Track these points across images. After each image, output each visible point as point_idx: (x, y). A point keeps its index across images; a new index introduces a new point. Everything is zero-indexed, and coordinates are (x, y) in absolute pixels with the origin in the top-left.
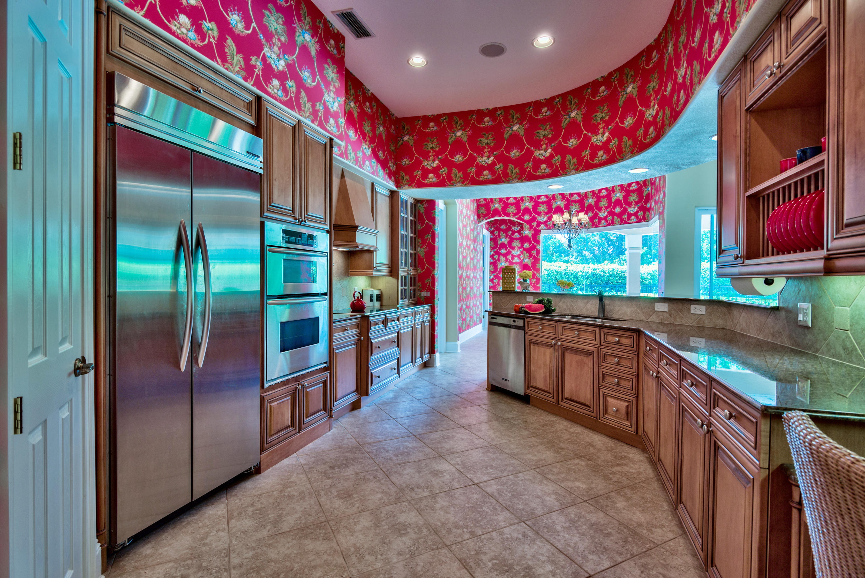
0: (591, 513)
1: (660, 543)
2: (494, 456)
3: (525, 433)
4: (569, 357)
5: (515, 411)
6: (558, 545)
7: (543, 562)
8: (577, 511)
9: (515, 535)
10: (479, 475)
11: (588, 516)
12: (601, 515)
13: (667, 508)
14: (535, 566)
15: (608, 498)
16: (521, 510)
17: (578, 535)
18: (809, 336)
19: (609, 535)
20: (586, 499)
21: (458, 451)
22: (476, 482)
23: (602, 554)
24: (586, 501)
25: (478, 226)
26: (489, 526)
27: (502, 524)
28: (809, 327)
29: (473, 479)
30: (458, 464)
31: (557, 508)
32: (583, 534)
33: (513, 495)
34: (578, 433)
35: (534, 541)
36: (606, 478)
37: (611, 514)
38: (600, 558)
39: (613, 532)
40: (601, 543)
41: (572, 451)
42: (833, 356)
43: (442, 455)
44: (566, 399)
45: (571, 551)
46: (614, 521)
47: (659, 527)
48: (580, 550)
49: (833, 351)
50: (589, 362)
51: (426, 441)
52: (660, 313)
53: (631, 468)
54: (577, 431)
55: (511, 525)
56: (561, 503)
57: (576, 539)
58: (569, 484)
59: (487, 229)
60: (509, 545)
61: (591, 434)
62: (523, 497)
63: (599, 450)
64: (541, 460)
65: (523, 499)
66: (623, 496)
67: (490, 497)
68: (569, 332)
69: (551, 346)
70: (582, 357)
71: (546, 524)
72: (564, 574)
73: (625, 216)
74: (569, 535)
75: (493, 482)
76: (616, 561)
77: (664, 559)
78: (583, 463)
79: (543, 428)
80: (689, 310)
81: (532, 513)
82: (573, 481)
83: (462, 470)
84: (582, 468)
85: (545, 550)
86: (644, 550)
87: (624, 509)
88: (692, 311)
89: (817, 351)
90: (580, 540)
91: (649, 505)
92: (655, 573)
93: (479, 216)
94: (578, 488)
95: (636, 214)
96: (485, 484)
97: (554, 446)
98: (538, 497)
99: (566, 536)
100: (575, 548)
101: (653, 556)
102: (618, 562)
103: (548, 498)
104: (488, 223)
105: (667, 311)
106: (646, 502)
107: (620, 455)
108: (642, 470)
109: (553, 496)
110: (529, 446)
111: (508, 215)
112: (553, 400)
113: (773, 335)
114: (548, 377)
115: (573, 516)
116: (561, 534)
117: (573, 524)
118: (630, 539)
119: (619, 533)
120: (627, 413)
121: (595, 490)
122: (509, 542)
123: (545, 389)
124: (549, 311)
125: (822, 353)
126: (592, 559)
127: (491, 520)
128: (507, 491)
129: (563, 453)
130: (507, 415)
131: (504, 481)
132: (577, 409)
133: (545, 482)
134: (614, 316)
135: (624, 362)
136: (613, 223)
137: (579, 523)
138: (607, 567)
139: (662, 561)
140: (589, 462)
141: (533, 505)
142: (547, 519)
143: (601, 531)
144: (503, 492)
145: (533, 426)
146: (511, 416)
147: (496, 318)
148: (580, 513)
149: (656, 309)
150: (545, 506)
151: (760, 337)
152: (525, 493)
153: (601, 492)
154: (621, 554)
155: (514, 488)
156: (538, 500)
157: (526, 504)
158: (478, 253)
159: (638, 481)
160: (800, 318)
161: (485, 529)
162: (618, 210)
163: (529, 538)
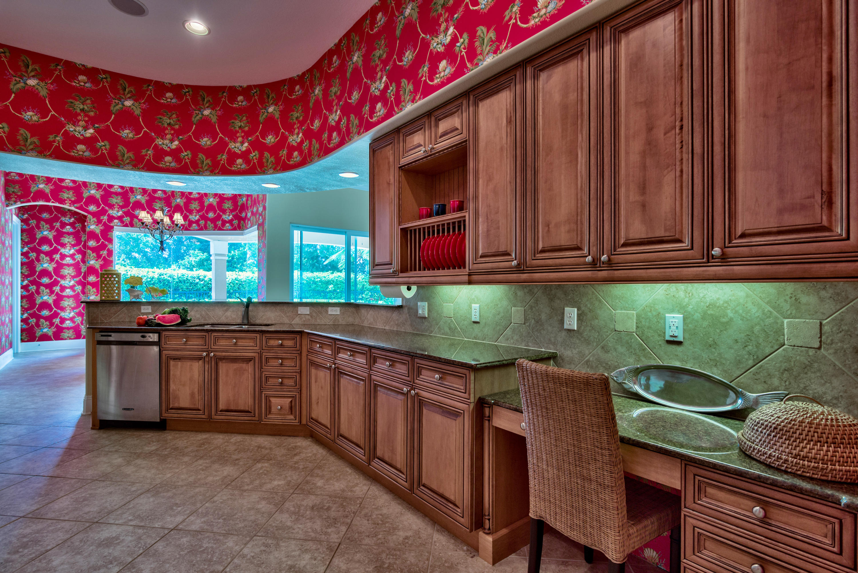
0: (304, 499)
1: (363, 496)
2: (170, 494)
3: (186, 459)
4: (223, 367)
5: (153, 441)
6: (299, 536)
7: (299, 556)
8: (293, 503)
9: (257, 550)
10: (169, 519)
11: (304, 503)
12: (313, 497)
13: (350, 471)
14: (296, 563)
15: (307, 482)
16: (243, 528)
17: (308, 521)
18: (426, 323)
19: (329, 509)
20: (291, 491)
21: (116, 507)
22: (171, 526)
23: (335, 524)
24: (293, 493)
25: (7, 210)
26: (225, 558)
27: (237, 548)
28: (426, 318)
29: (166, 526)
30: (131, 520)
31: (275, 510)
32: (311, 518)
33: (224, 519)
34: (241, 441)
35: (278, 545)
36: (295, 469)
37: (319, 493)
38: (336, 527)
39: (331, 505)
40: (329, 517)
41: (248, 458)
42: (443, 334)
43: (96, 520)
44: (221, 411)
45: (313, 535)
46: (324, 497)
47: (356, 486)
48: (319, 530)
49: (442, 331)
50: (249, 368)
51: (51, 515)
52: (302, 316)
53: (306, 453)
54: (239, 440)
55: (246, 544)
56: (274, 505)
57: (309, 524)
58: (269, 486)
59: (17, 216)
60: (259, 561)
61: (253, 438)
62: (237, 516)
63: (271, 449)
64: (226, 477)
65: (237, 518)
66: (317, 476)
67: (202, 533)
68: (224, 341)
69: (200, 358)
70: (241, 364)
71: (276, 527)
72: (322, 554)
73: (219, 223)
74: (301, 524)
75: (192, 518)
76: (348, 523)
77: (373, 505)
78: (266, 465)
79: (201, 449)
80: (327, 311)
81: (256, 524)
82: (270, 483)
83: (142, 524)
84: (268, 469)
85: (293, 547)
86: (358, 505)
87: (325, 485)
88: (330, 313)
89: (432, 332)
90: (313, 523)
91: (338, 474)
92: (375, 516)
93: (8, 197)
94: (279, 485)
95: (230, 222)
96: (185, 524)
97: (227, 460)
98: (250, 509)
99: (300, 526)
100: (314, 531)
101: (366, 506)
102: (349, 523)
103: (260, 506)
104: (19, 208)
105: (308, 313)
106: (335, 473)
107: (290, 447)
108: (315, 452)
109: (264, 503)
110: (203, 470)
111: (62, 201)
112: (203, 416)
113: (398, 325)
114: (197, 393)
115: (293, 509)
116: (295, 527)
117: (298, 515)
118: (344, 504)
119: (335, 504)
120: (291, 408)
121: (293, 481)
122: (258, 559)
123: (192, 406)
124: (184, 321)
125: (436, 333)
126: (332, 531)
127: (222, 552)
128: (215, 519)
129: (241, 463)
130: (147, 449)
131: (204, 511)
132: (235, 418)
133: (247, 494)
134: (258, 322)
135: (287, 363)
136: (206, 228)
137: (302, 511)
138: (345, 530)
139: (373, 507)
140: (271, 462)
141: (252, 518)
142: (274, 523)
143: (322, 508)
144: (212, 522)
145: (190, 449)
146: (154, 448)
147: (110, 336)
148: (297, 504)
149: (299, 313)
150: (263, 513)
151: (387, 328)
152: (236, 512)
153: (299, 481)
154: (347, 517)
155: (220, 513)
156: (252, 512)
157: (244, 520)
158: (7, 249)
159: (318, 461)
160: (420, 312)
161: (223, 562)
162: (211, 215)
163: (272, 545)
